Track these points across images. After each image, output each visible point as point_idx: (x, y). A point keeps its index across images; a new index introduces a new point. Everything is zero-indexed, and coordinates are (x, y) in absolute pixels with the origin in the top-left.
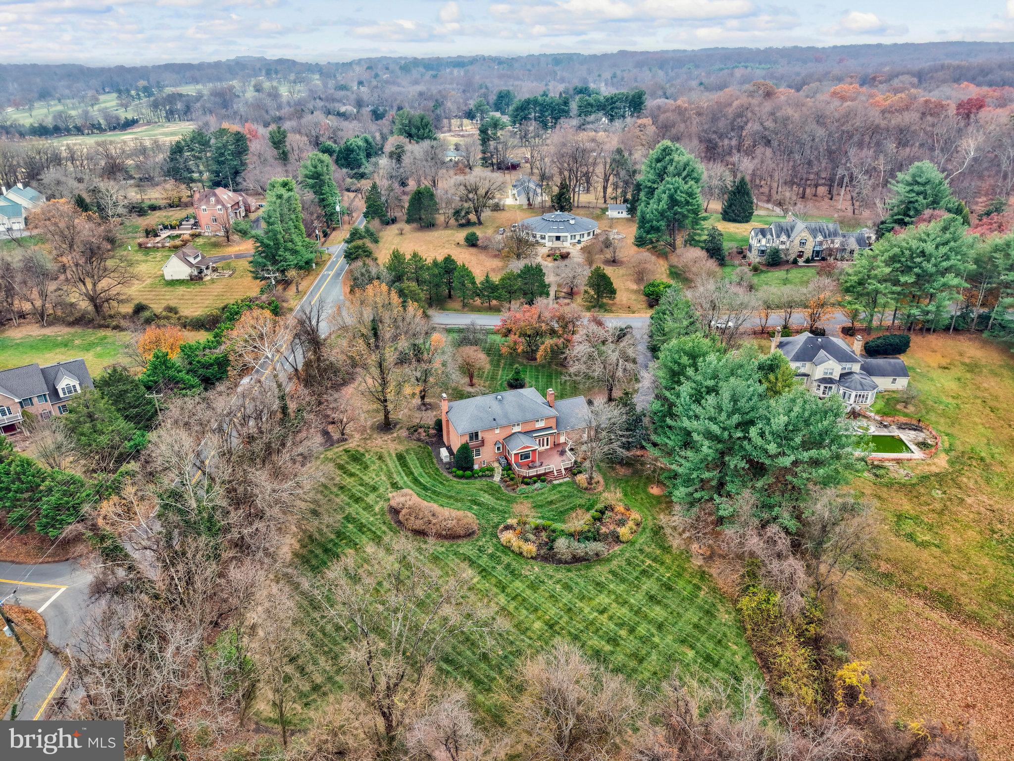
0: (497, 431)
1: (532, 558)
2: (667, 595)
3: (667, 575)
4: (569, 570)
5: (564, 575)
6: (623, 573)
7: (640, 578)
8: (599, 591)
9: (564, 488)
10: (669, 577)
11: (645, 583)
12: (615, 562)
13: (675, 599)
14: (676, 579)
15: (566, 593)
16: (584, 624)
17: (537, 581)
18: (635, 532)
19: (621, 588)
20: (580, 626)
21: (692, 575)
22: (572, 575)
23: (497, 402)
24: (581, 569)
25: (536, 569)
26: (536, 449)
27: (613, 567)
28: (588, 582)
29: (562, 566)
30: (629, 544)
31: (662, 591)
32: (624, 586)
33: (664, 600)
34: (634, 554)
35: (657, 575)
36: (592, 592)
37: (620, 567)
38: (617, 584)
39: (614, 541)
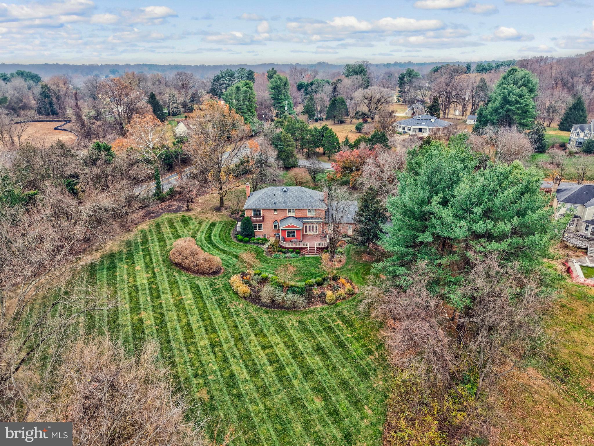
0: (276, 213)
1: (244, 297)
2: (336, 350)
3: (348, 335)
4: (266, 313)
5: (259, 315)
6: (310, 325)
7: (321, 332)
8: (278, 332)
9: (310, 260)
10: (349, 337)
11: (323, 336)
12: (309, 316)
13: (340, 356)
14: (354, 341)
15: (248, 327)
16: (243, 352)
17: (234, 313)
18: (344, 298)
19: (298, 335)
20: (237, 353)
21: (372, 342)
22: (266, 316)
23: (282, 193)
24: (276, 314)
25: (241, 305)
26: (300, 230)
27: (305, 318)
28: (274, 324)
29: (264, 308)
30: (332, 306)
31: (333, 346)
32: (302, 334)
33: (329, 353)
34: (330, 314)
35: (339, 333)
36: (271, 332)
37: (311, 320)
38: (297, 331)
39: (320, 301)
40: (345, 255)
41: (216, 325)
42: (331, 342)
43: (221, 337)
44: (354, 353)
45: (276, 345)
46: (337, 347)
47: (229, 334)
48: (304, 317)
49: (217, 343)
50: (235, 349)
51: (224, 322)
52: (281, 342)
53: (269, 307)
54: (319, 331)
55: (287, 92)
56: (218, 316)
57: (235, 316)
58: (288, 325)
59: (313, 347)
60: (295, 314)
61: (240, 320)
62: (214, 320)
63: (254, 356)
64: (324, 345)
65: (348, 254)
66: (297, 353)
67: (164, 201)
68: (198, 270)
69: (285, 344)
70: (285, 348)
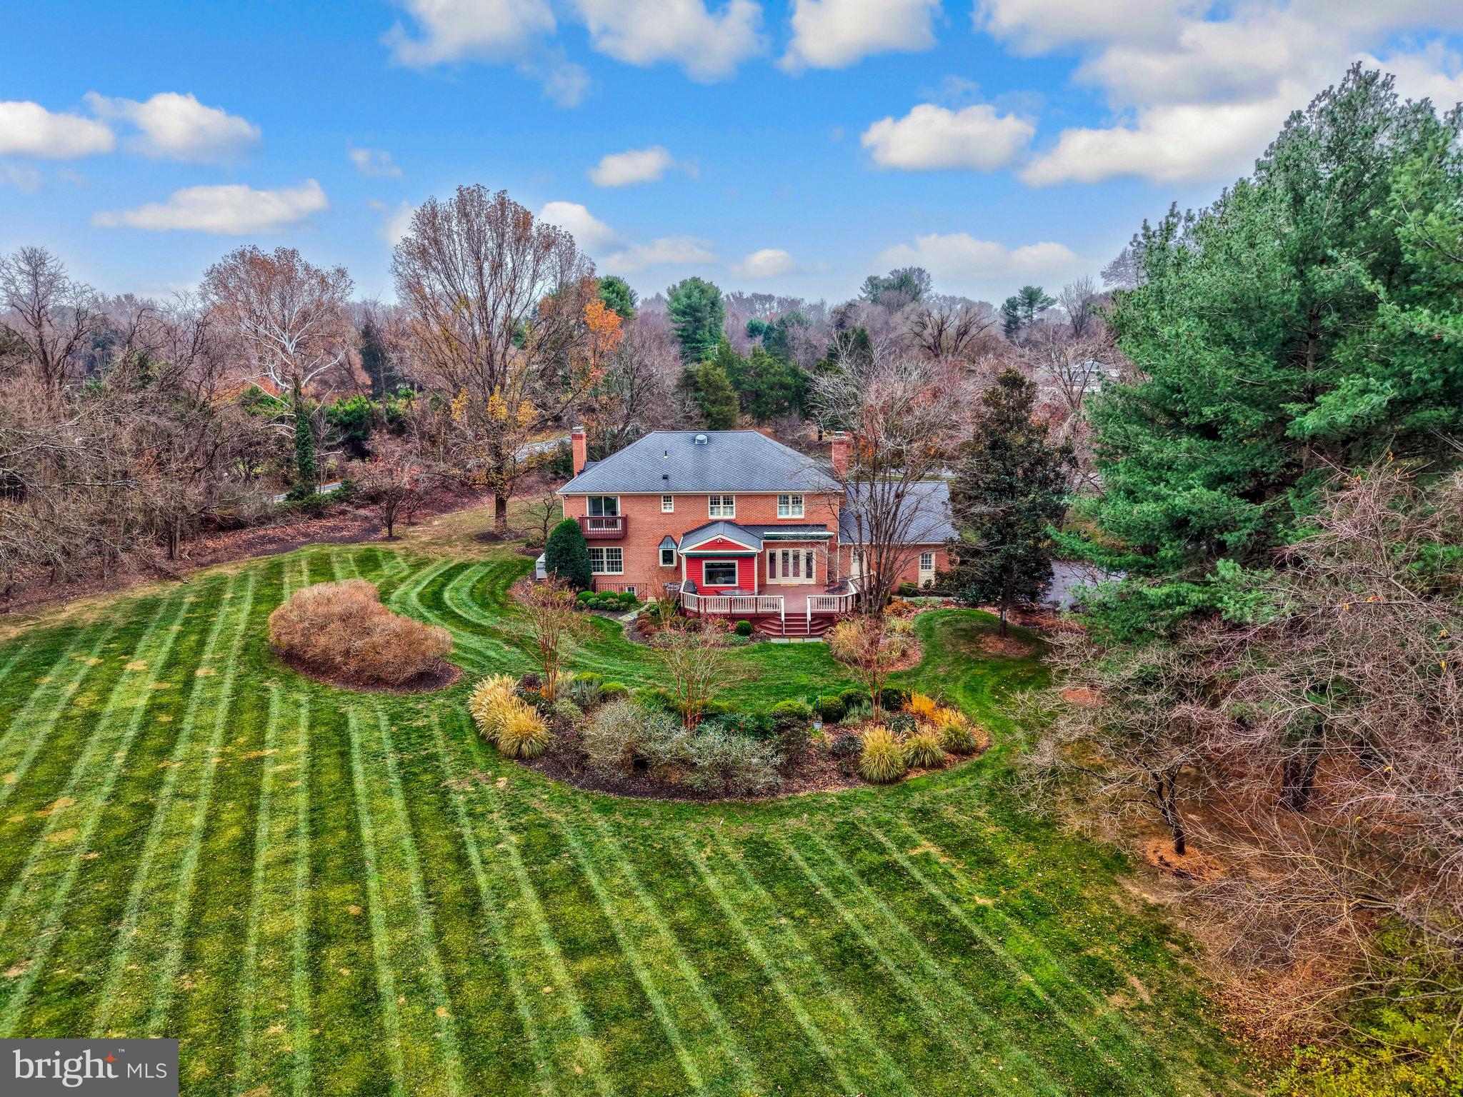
0: (669, 509)
1: (519, 756)
2: (932, 965)
3: (981, 901)
4: (606, 810)
5: (572, 817)
6: (797, 856)
7: (851, 884)
8: (650, 886)
9: (790, 653)
10: (985, 909)
11: (863, 902)
12: (791, 822)
13: (959, 991)
14: (1014, 924)
15: (516, 861)
16: (463, 969)
17: (462, 810)
18: (937, 764)
19: (745, 897)
20: (434, 971)
21: (1098, 929)
22: (602, 824)
23: (692, 448)
24: (649, 815)
25: (502, 783)
26: (750, 558)
27: (775, 832)
28: (635, 851)
29: (598, 794)
30: (888, 790)
31: (917, 946)
32: (763, 893)
33: (901, 979)
34: (886, 816)
35: (934, 890)
36: (617, 881)
37: (800, 839)
38: (741, 881)
39: (839, 771)
40: (918, 639)
41: (370, 852)
42: (903, 928)
43: (374, 899)
44: (1026, 979)
45: (637, 940)
46: (934, 951)
47: (416, 891)
48: (772, 828)
49: (346, 926)
50: (431, 954)
51: (407, 842)
52: (662, 926)
53: (619, 789)
54: (842, 879)
55: (716, 326)
56: (389, 820)
57: (466, 821)
58: (699, 858)
59: (815, 947)
60: (730, 817)
61: (485, 834)
62: (367, 833)
63: (516, 989)
64: (870, 941)
65: (929, 636)
66: (741, 975)
67: (319, 516)
68: (359, 672)
69: (682, 933)
70: (678, 950)
